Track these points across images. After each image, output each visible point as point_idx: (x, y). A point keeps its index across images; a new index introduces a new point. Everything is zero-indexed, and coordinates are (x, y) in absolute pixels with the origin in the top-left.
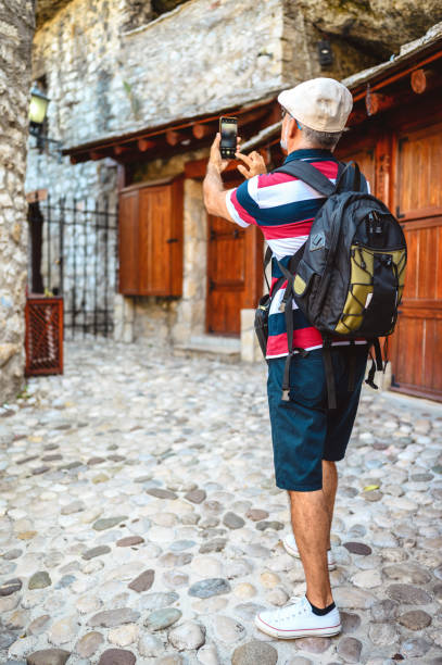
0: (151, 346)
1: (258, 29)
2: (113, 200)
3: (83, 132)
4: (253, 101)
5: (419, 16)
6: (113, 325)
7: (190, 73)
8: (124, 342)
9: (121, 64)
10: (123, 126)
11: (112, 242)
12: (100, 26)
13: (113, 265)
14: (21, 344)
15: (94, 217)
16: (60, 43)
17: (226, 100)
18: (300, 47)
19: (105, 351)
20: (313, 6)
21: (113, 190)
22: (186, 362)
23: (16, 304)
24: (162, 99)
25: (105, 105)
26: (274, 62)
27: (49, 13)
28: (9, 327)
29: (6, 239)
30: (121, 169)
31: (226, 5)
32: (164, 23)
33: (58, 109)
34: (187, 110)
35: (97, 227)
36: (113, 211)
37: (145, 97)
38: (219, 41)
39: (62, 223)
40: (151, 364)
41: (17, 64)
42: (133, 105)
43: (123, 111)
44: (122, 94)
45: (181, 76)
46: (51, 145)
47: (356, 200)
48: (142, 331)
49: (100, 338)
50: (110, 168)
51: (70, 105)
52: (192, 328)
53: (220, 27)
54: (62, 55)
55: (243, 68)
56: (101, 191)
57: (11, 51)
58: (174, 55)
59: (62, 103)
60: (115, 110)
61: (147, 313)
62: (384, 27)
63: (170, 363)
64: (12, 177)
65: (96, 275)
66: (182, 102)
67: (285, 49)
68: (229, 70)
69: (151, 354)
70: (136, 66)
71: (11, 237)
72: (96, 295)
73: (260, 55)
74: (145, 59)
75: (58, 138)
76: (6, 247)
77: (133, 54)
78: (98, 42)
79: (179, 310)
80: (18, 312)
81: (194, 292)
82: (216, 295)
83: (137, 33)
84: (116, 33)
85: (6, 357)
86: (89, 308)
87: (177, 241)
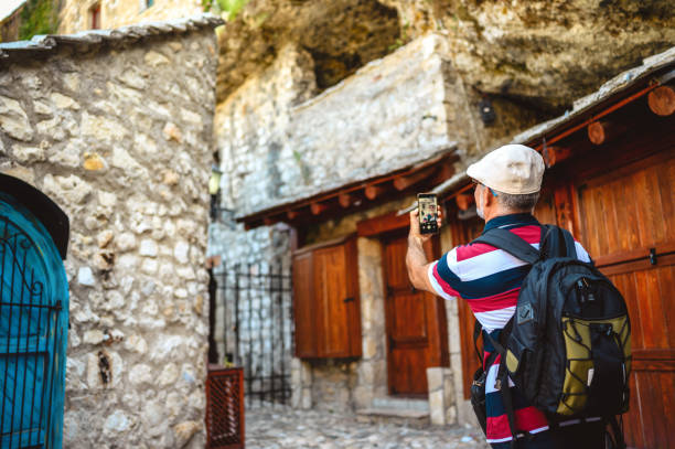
0: (331, 412)
1: (421, 94)
2: (286, 262)
3: (255, 200)
4: (422, 161)
5: (576, 72)
6: (290, 391)
7: (357, 139)
8: (303, 410)
9: (290, 136)
10: (295, 191)
11: (287, 304)
12: (269, 105)
13: (288, 327)
14: (202, 421)
15: (269, 280)
16: (232, 122)
17: (395, 161)
18: (462, 108)
19: (284, 420)
20: (471, 71)
21: (285, 253)
22: (372, 429)
23: (198, 378)
24: (332, 164)
25: (275, 174)
26: (438, 123)
27: (222, 97)
28: (191, 404)
29: (189, 312)
30: (293, 232)
31: (387, 77)
32: (331, 97)
33: (230, 180)
34: (359, 173)
35: (272, 290)
36: (286, 273)
37: (314, 162)
38: (383, 108)
39: (237, 288)
40: (335, 434)
41: (200, 146)
42: (303, 172)
43: (293, 178)
44: (291, 163)
45: (348, 142)
46: (224, 214)
47: (563, 266)
48: (321, 396)
49: (278, 406)
50: (282, 232)
51: (242, 176)
52: (375, 390)
53: (383, 97)
54: (234, 132)
55: (409, 130)
56: (274, 254)
57: (195, 136)
58: (341, 124)
59: (234, 174)
60: (285, 177)
61: (326, 377)
62: (543, 84)
63: (355, 432)
64: (195, 251)
65: (272, 338)
66: (350, 166)
67: (448, 111)
68: (395, 134)
69: (333, 421)
70: (304, 136)
71: (194, 310)
72: (272, 360)
73: (424, 118)
74: (313, 129)
75: (230, 206)
76: (189, 321)
77: (300, 126)
78: (268, 119)
79: (359, 371)
80: (200, 386)
81: (374, 352)
82: (397, 353)
83: (304, 108)
84: (285, 109)
85: (188, 437)
86: (265, 373)
87: (354, 300)
